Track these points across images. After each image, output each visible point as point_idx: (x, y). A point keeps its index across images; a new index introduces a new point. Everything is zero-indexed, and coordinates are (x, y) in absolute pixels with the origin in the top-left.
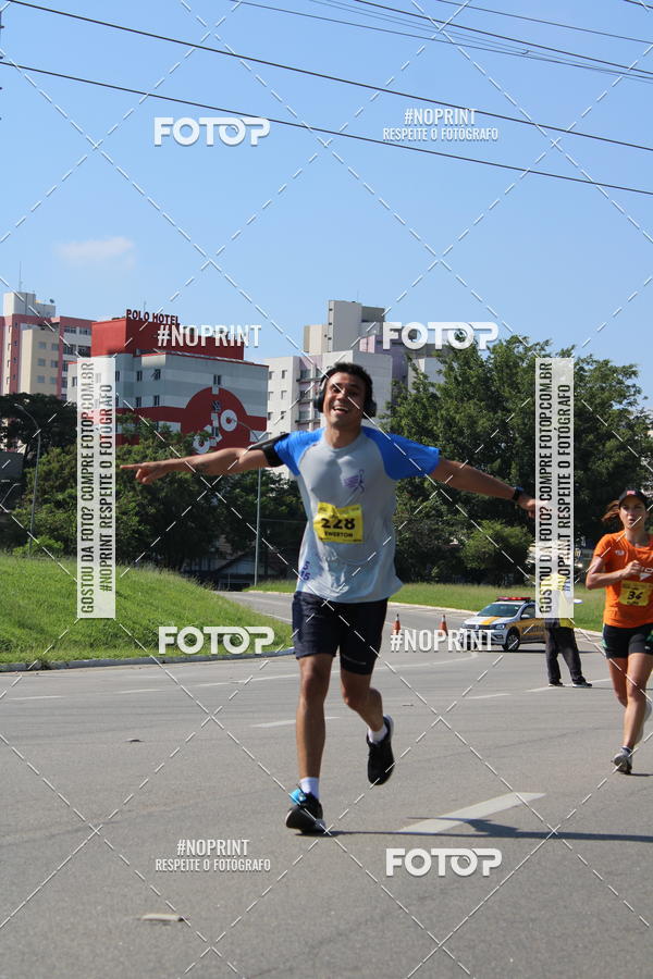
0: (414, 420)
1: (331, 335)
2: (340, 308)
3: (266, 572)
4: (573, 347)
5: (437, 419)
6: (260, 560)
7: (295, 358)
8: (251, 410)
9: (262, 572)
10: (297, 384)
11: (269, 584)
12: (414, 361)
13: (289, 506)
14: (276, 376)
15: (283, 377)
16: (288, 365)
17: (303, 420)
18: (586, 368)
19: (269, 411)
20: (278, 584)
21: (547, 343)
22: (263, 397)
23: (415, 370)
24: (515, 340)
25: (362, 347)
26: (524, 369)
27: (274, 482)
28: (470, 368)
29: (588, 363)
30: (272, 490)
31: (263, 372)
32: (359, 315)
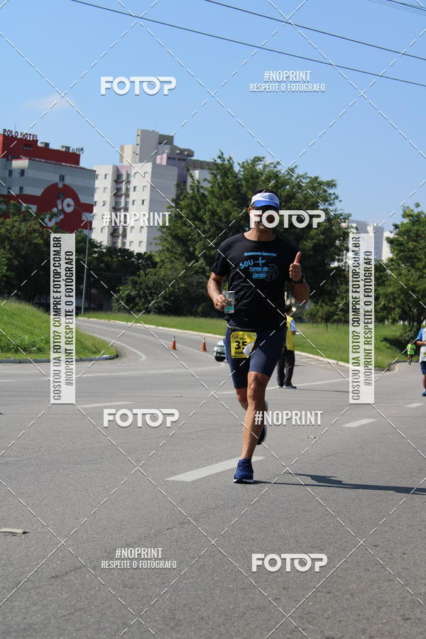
0: (191, 211)
1: (138, 153)
2: (144, 134)
3: (89, 305)
4: (296, 167)
5: (206, 210)
6: (86, 298)
7: (114, 166)
8: (83, 199)
9: (87, 305)
10: (114, 183)
11: (91, 314)
12: (191, 171)
13: (107, 264)
14: (101, 177)
15: (105, 178)
16: (109, 171)
17: (118, 207)
18: (304, 181)
19: (95, 200)
20: (97, 314)
21: (278, 163)
22: (91, 191)
23: (192, 177)
24: (257, 159)
25: (158, 161)
26: (263, 180)
27: (97, 247)
28: (228, 178)
29: (304, 178)
30: (96, 252)
31: (92, 174)
32: (156, 140)
